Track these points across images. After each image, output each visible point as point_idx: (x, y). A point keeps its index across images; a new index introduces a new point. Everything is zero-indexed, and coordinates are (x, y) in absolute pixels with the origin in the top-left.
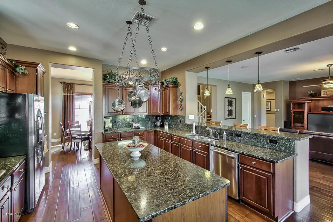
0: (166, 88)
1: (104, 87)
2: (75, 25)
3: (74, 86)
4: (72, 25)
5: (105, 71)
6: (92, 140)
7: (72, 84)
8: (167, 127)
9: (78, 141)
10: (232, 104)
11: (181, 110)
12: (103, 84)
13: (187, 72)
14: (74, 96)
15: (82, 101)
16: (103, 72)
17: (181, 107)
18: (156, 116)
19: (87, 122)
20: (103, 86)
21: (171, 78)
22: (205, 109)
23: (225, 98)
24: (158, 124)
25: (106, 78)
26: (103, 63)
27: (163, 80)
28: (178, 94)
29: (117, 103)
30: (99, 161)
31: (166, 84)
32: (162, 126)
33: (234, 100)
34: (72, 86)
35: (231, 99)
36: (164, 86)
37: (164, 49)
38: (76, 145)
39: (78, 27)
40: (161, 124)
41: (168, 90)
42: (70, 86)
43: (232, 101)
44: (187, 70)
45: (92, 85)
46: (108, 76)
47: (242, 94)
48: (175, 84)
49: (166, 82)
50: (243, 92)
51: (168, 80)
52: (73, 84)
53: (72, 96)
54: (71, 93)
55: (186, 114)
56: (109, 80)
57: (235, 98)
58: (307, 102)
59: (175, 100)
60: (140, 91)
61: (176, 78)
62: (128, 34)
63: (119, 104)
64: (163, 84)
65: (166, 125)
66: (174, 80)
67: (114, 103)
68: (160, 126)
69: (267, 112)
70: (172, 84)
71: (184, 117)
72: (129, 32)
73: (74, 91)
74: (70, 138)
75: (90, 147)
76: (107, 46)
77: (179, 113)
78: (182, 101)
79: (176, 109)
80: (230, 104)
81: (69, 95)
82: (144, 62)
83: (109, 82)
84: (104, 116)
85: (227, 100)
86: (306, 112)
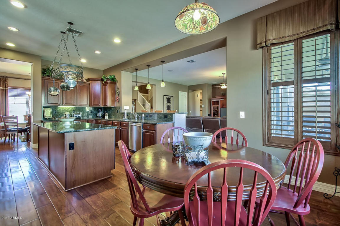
0: (105, 84)
1: (44, 80)
2: (16, 29)
3: (8, 79)
4: (13, 29)
5: (44, 66)
6: (30, 132)
7: (5, 77)
8: (107, 117)
9: (13, 133)
10: (170, 101)
11: (118, 102)
12: (42, 77)
13: (122, 71)
14: (8, 90)
15: (17, 96)
16: (42, 66)
17: (118, 100)
18: (98, 108)
19: (24, 117)
20: (42, 79)
21: (110, 76)
22: (150, 106)
23: (164, 96)
24: (100, 115)
25: (45, 72)
26: (42, 59)
27: (103, 77)
28: (116, 89)
29: (53, 90)
30: (38, 146)
31: (105, 81)
32: (103, 117)
33: (172, 98)
34: (5, 79)
35: (169, 97)
36: (104, 82)
37: (98, 52)
38: (12, 139)
39: (18, 30)
40: (102, 115)
41: (107, 85)
42: (3, 79)
43: (170, 98)
44: (122, 70)
45: (30, 80)
46: (47, 71)
47: (179, 93)
48: (114, 81)
49: (105, 79)
50: (179, 92)
51: (107, 77)
52: (7, 77)
53: (5, 90)
54: (4, 86)
55: (121, 106)
56: (48, 74)
57: (173, 96)
58: (221, 100)
59: (114, 94)
60: (69, 80)
61: (115, 76)
62: (62, 40)
63: (54, 91)
64: (102, 80)
65: (106, 115)
66: (112, 78)
67: (51, 90)
68: (101, 117)
69: (200, 109)
70: (111, 81)
71: (120, 108)
72: (63, 39)
73: (8, 85)
74: (4, 130)
75: (27, 139)
76: (45, 46)
77: (117, 105)
78: (118, 95)
79: (115, 102)
80: (169, 100)
81: (2, 89)
82: (83, 61)
83: (48, 76)
84: (43, 106)
85: (165, 97)
86: (219, 106)
